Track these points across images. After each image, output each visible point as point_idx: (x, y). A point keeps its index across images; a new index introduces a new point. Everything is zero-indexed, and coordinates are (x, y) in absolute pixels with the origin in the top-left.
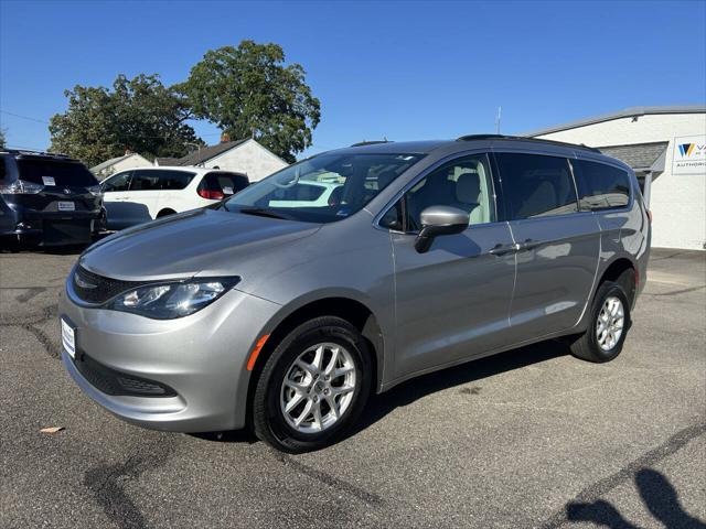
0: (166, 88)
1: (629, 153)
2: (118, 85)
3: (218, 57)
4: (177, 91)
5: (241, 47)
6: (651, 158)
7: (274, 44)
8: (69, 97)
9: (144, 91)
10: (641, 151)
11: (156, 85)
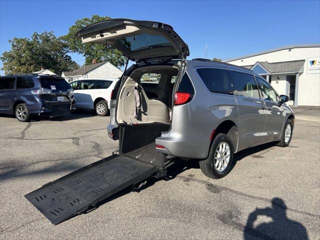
0: (57, 38)
1: (288, 65)
2: (34, 37)
3: (82, 23)
4: (63, 39)
5: (93, 19)
6: (298, 67)
7: (109, 17)
8: (11, 43)
9: (47, 40)
10: (293, 64)
11: (52, 37)
